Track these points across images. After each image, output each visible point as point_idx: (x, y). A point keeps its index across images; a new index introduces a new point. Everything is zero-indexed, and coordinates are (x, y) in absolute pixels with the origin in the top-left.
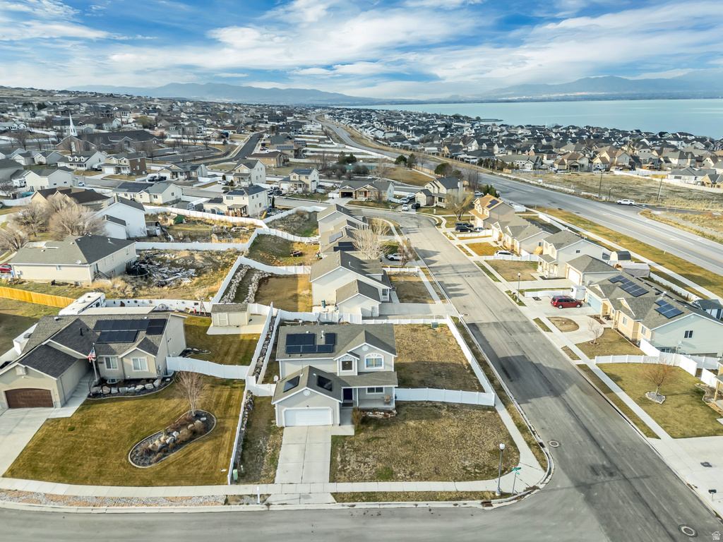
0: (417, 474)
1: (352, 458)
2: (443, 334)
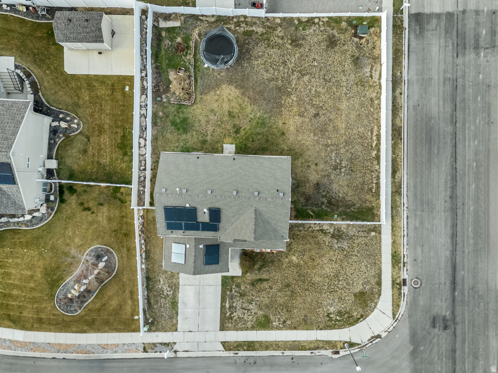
0: (289, 322)
1: (238, 303)
2: (368, 52)
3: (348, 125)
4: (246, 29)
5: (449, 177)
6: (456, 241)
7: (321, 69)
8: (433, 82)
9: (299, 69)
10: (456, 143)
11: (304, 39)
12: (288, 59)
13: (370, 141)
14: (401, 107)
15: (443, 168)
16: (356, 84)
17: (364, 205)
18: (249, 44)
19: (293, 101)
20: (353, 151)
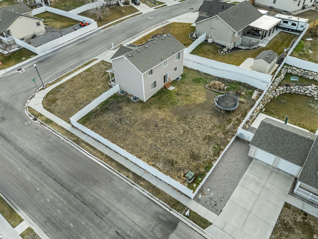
0: (79, 76)
2: (172, 174)
3: (137, 137)
4: (233, 122)
5: (51, 169)
6: (18, 150)
7: (181, 141)
8: (116, 201)
9: (190, 131)
10: (64, 187)
11: (207, 143)
12: (200, 130)
13: (118, 143)
14: (119, 172)
15: (59, 170)
16: (157, 154)
17: (89, 122)
18: (223, 118)
19: (174, 120)
20: (121, 132)
